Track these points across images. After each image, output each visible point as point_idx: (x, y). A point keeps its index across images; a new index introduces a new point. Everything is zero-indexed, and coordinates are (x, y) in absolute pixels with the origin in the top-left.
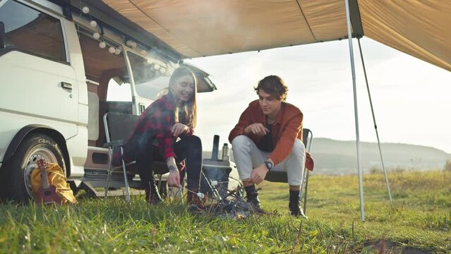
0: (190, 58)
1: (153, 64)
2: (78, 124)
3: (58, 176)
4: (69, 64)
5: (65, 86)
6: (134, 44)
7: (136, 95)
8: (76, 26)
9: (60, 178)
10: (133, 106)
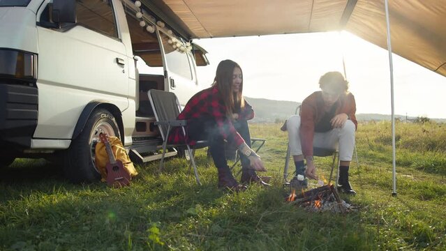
0: (198, 38)
1: (176, 43)
2: (128, 97)
3: (120, 149)
4: (121, 41)
5: (120, 62)
6: (163, 25)
7: (167, 70)
8: (124, 6)
9: (121, 152)
10: (165, 80)
